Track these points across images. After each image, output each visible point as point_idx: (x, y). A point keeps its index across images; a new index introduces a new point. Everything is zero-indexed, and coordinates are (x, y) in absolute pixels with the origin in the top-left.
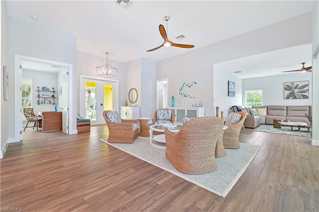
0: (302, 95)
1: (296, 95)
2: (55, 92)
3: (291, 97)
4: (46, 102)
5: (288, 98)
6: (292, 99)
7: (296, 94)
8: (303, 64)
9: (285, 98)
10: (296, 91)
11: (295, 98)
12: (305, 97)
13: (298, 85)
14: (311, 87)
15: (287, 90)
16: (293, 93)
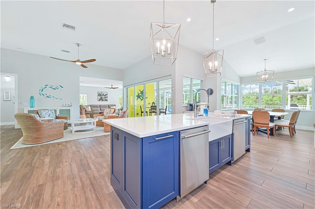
5: (100, 100)
8: (112, 85)
9: (98, 101)
10: (103, 97)
11: (103, 101)
12: (106, 100)
13: (104, 94)
14: (108, 96)
15: (99, 96)
16: (102, 98)
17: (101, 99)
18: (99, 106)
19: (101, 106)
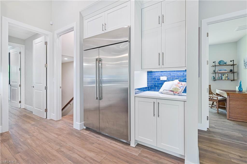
2: (235, 65)
4: (224, 78)
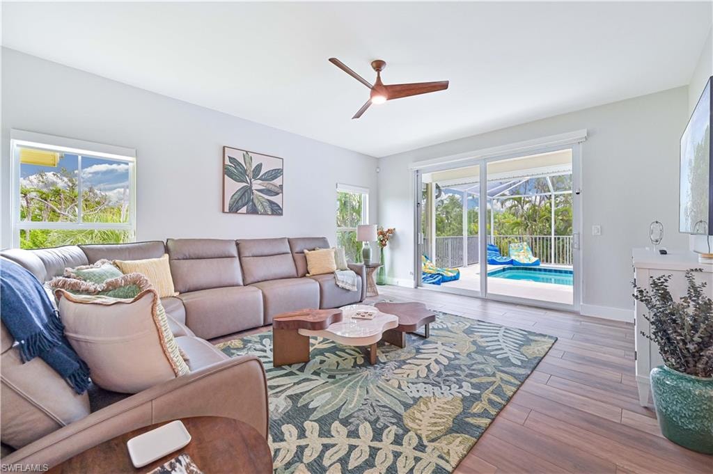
0: (271, 202)
1: (256, 201)
3: (244, 206)
5: (234, 209)
6: (247, 213)
7: (257, 196)
9: (227, 209)
10: (257, 185)
11: (254, 211)
12: (276, 210)
13: (259, 167)
14: (287, 180)
15: (231, 175)
16: (247, 191)
17: (242, 203)
18: (234, 252)
19: (246, 253)
